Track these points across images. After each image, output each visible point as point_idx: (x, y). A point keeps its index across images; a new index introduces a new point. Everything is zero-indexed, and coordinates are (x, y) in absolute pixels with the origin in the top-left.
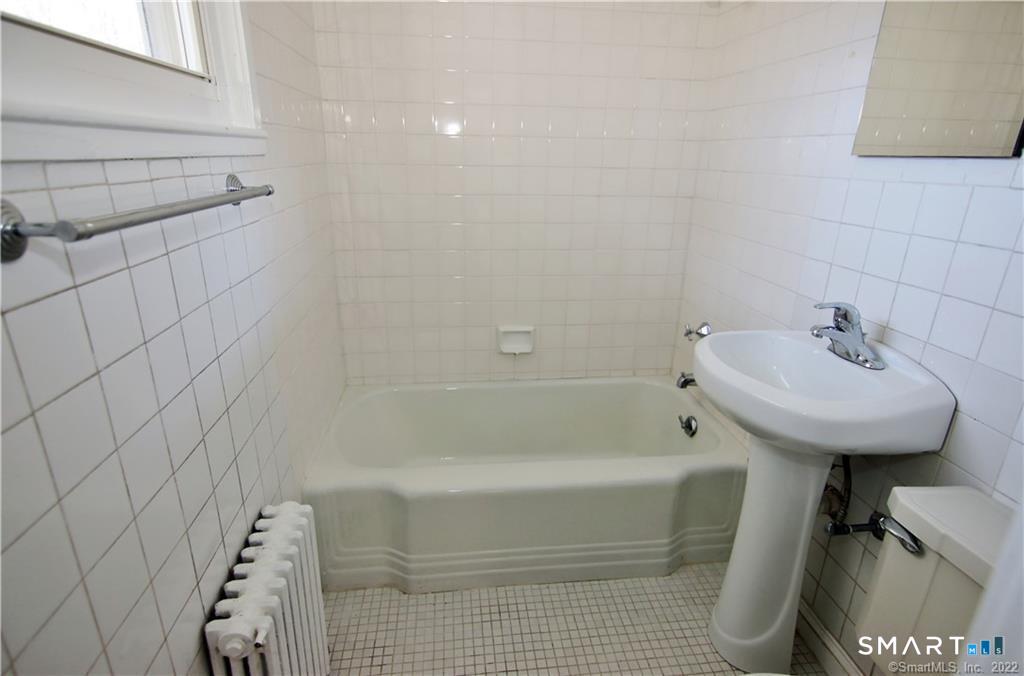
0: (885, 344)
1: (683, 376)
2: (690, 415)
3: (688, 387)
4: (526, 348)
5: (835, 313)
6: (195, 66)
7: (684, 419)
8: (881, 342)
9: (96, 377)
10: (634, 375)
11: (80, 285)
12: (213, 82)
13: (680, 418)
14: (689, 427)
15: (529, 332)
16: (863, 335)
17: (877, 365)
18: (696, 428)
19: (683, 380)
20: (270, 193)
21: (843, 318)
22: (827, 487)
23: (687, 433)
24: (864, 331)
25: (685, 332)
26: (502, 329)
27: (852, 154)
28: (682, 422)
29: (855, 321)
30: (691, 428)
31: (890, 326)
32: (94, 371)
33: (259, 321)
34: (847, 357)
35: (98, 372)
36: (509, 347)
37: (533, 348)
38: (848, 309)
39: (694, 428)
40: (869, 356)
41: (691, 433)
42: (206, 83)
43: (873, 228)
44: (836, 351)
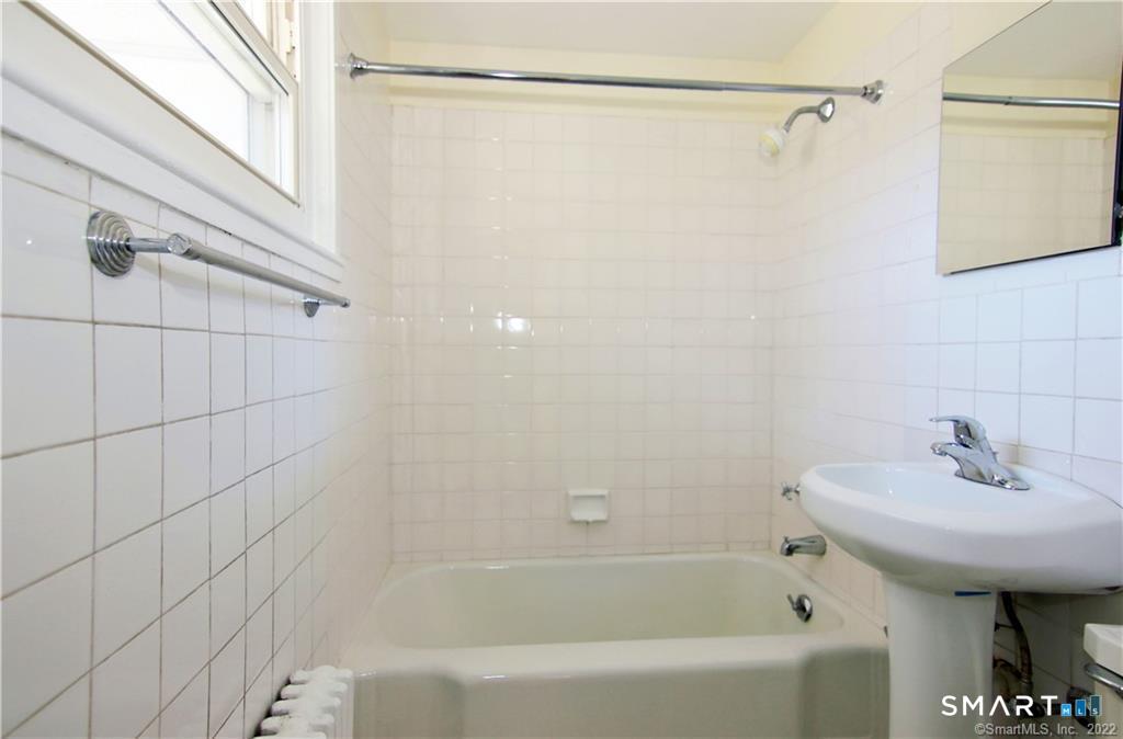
0: (1022, 464)
1: (786, 540)
2: (801, 593)
3: (795, 555)
4: (602, 516)
5: (955, 427)
6: (289, 188)
7: (795, 599)
8: (1017, 463)
9: (160, 428)
10: (727, 550)
11: (166, 328)
12: (301, 208)
13: (790, 598)
14: (802, 610)
15: (602, 497)
16: (994, 454)
17: (1019, 485)
18: (811, 609)
19: (787, 546)
20: (346, 305)
21: (966, 433)
22: (995, 662)
23: (799, 616)
24: (994, 450)
25: (782, 491)
26: (572, 492)
27: (937, 273)
28: (792, 603)
29: (980, 436)
30: (804, 609)
31: (1022, 443)
32: (159, 421)
33: (316, 443)
34: (980, 478)
35: (162, 424)
36: (582, 513)
37: (609, 516)
38: (969, 421)
39: (808, 608)
40: (1006, 476)
41: (805, 615)
42: (296, 207)
43: (976, 343)
44: (967, 476)
